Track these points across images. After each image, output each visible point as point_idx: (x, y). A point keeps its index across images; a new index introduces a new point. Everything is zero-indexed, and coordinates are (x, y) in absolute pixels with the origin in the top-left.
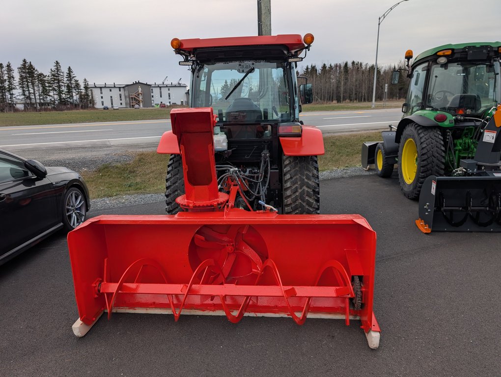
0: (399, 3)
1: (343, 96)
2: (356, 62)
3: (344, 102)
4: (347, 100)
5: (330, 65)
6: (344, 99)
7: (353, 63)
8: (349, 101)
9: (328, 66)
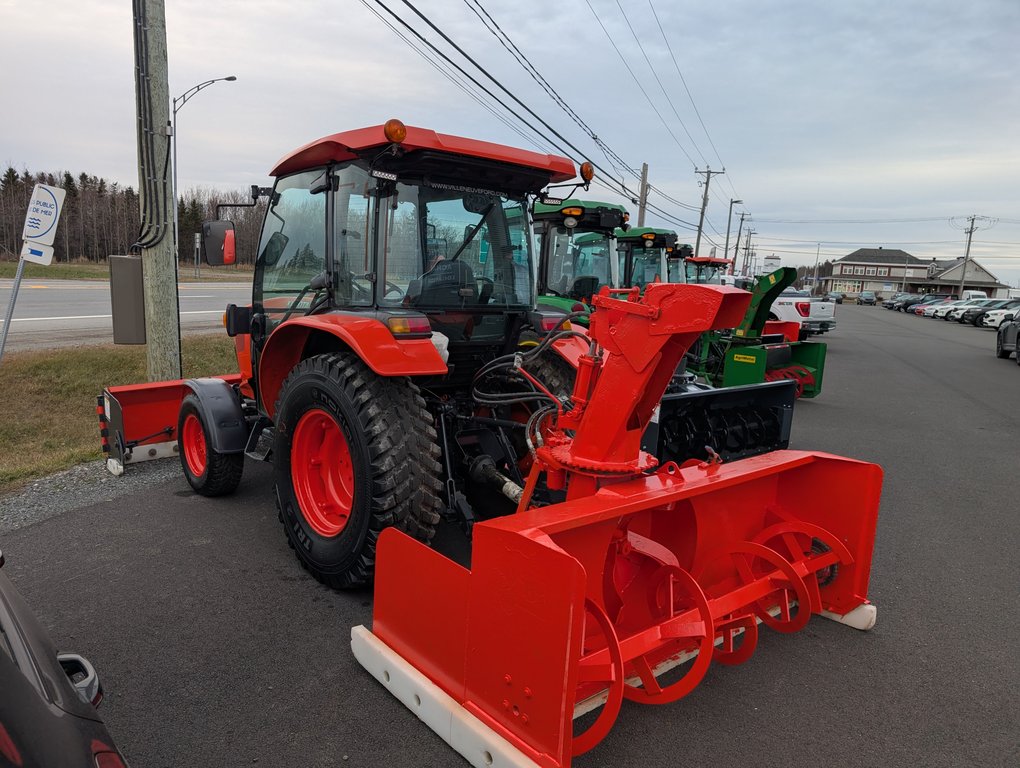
0: (213, 82)
1: (71, 249)
2: (90, 175)
3: (74, 261)
4: (82, 258)
5: (26, 174)
6: (74, 254)
7: (83, 177)
8: (86, 259)
9: (21, 174)
